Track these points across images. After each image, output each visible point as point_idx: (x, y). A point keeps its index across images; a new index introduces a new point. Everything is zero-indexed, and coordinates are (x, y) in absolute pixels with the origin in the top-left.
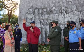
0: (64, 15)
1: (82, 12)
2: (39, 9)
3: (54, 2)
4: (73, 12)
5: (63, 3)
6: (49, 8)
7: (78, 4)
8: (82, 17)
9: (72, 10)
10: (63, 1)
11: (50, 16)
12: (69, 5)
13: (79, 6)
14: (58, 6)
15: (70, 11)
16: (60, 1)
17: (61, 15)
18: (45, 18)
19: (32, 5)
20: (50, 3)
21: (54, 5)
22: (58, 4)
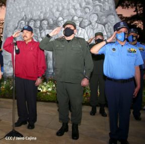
1: (106, 25)
2: (35, 21)
3: (61, 9)
4: (92, 26)
5: (75, 10)
6: (52, 19)
7: (101, 11)
8: (107, 33)
9: (90, 21)
10: (76, 7)
12: (86, 13)
13: (102, 16)
14: (67, 16)
15: (87, 23)
16: (71, 7)
19: (25, 15)
20: (54, 11)
21: (60, 14)
22: (68, 12)
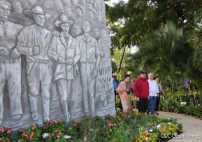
0: (67, 38)
4: (85, 37)
7: (94, 20)
8: (100, 51)
9: (83, 30)
11: (26, 30)
17: (60, 36)
18: (5, 34)
